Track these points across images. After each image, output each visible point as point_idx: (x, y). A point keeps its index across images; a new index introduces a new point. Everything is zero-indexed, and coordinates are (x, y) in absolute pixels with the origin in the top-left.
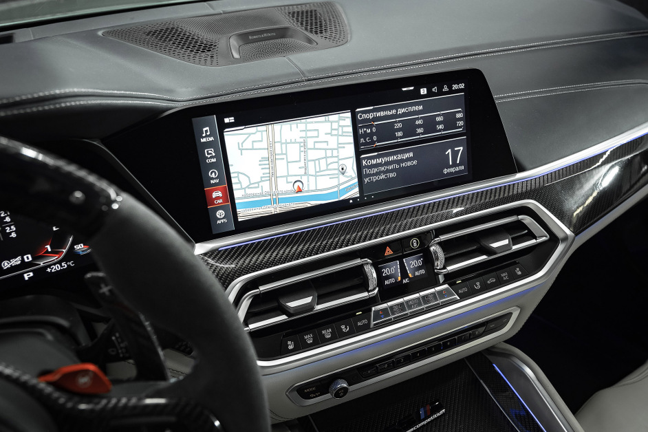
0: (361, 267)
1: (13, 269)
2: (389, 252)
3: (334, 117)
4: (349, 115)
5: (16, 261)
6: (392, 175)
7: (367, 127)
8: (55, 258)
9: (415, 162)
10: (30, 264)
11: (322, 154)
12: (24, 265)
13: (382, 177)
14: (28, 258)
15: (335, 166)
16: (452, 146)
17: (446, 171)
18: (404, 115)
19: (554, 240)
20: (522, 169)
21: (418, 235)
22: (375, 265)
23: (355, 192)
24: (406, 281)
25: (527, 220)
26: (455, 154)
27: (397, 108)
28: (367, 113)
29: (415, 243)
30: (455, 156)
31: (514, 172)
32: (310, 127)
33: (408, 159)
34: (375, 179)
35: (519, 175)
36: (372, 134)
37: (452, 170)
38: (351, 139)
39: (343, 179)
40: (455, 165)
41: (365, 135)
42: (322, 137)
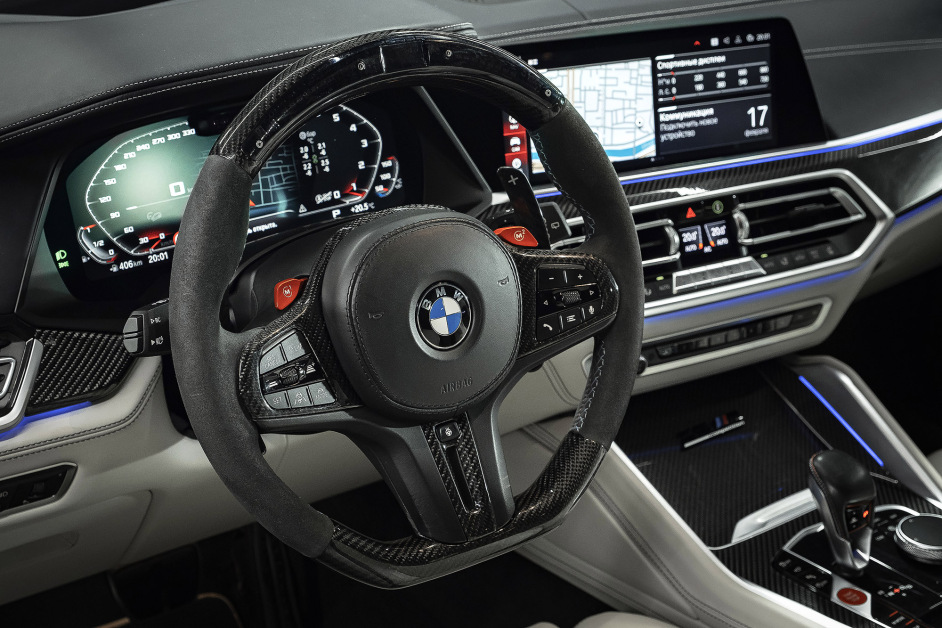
0: (661, 228)
1: (325, 204)
2: (691, 214)
3: (633, 64)
4: (648, 63)
5: (327, 197)
6: (691, 134)
7: (667, 77)
8: (358, 198)
9: (715, 121)
10: (338, 202)
11: (618, 104)
12: (333, 202)
13: (680, 135)
14: (337, 194)
15: (631, 119)
16: (756, 104)
17: (748, 133)
18: (706, 66)
19: (871, 220)
20: (834, 137)
21: (721, 198)
22: (676, 227)
23: (650, 151)
24: (707, 249)
25: (838, 192)
26: (758, 114)
27: (698, 57)
28: (667, 62)
29: (718, 208)
30: (758, 116)
31: (824, 140)
32: (609, 74)
33: (708, 117)
34: (672, 137)
35: (831, 144)
36: (670, 86)
37: (755, 133)
38: (650, 90)
39: (639, 134)
40: (758, 126)
41: (664, 87)
42: (622, 86)
